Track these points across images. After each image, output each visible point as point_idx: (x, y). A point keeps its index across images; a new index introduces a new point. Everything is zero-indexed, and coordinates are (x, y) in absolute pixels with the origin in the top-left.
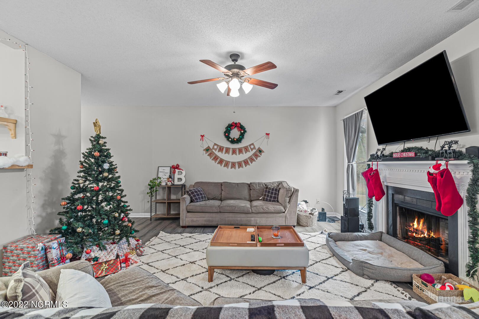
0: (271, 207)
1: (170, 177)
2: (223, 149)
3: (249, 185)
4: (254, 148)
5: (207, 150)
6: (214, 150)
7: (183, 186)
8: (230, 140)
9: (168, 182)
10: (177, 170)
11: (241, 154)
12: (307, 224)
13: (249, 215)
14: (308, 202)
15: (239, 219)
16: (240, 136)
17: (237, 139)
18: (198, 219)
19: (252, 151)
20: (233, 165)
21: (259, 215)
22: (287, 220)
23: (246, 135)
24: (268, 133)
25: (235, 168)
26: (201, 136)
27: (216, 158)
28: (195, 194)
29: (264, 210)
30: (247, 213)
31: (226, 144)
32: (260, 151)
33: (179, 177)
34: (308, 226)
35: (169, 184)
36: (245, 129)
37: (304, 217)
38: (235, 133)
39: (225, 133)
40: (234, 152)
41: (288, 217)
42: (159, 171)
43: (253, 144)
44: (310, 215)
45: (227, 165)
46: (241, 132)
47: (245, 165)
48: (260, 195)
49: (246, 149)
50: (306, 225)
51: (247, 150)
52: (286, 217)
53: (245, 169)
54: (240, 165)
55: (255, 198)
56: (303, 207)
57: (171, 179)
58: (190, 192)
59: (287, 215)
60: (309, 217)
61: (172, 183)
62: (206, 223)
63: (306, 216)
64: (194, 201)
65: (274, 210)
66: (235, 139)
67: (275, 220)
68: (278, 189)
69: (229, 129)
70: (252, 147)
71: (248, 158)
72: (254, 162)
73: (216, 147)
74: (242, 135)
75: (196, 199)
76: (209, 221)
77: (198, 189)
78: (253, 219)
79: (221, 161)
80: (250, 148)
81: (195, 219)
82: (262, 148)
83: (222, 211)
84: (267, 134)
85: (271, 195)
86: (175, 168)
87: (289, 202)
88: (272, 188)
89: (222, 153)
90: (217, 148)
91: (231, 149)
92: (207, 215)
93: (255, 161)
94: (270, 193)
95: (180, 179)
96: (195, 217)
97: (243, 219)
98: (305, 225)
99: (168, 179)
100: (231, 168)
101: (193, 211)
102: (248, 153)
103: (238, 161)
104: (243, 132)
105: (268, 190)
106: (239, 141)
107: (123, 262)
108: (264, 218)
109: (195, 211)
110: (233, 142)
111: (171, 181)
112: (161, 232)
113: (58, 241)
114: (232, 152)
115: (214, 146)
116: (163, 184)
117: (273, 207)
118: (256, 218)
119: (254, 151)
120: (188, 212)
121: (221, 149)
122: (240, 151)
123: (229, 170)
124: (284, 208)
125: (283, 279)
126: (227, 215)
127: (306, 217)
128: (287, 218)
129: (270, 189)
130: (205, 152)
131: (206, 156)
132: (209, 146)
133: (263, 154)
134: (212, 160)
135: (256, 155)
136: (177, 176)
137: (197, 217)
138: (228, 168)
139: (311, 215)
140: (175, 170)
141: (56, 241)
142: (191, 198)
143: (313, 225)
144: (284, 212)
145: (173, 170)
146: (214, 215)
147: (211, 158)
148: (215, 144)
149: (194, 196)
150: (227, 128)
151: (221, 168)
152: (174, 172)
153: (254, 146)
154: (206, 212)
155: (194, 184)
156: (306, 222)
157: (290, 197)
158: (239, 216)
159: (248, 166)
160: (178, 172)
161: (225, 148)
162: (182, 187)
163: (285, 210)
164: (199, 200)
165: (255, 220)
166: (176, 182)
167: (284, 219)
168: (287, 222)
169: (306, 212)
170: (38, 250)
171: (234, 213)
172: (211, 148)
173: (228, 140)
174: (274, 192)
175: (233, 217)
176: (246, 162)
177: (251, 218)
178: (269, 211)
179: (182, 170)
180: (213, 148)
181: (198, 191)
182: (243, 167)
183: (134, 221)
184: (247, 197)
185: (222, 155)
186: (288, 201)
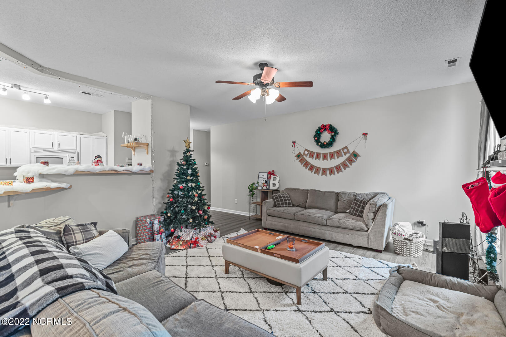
0: (350, 221)
1: (266, 182)
2: (313, 154)
3: (337, 194)
4: (348, 152)
5: (299, 156)
6: (304, 156)
7: (277, 191)
8: (319, 144)
9: (264, 186)
10: (272, 176)
11: (333, 160)
12: (403, 252)
13: (324, 228)
14: (425, 225)
15: (313, 230)
16: (331, 138)
17: (327, 143)
18: (277, 223)
19: (345, 155)
20: (324, 171)
21: (335, 229)
22: (371, 242)
23: (338, 138)
24: (366, 133)
25: (326, 175)
26: (293, 142)
27: (307, 164)
28: (279, 199)
29: (340, 224)
30: (321, 225)
31: (317, 149)
32: (355, 155)
33: (274, 182)
34: (403, 255)
35: (265, 188)
36: (337, 130)
37: (398, 241)
38: (326, 137)
39: (315, 137)
40: (325, 157)
41: (372, 238)
42: (260, 176)
43: (346, 147)
44: (406, 241)
45: (317, 171)
46: (331, 135)
47: (337, 171)
48: (348, 207)
49: (339, 153)
50: (401, 253)
51: (339, 155)
52: (368, 237)
53: (337, 176)
54: (331, 171)
55: (341, 210)
56: (403, 229)
57: (266, 184)
58: (274, 197)
59: (370, 235)
60: (404, 243)
61: (267, 188)
62: (282, 228)
63: (400, 241)
64: (277, 206)
65: (352, 226)
66: (325, 143)
67: (355, 239)
68: (366, 201)
69: (319, 132)
70: (345, 150)
71: (340, 164)
72: (347, 169)
73: (306, 153)
74: (333, 139)
75: (279, 204)
76: (285, 227)
77: (283, 195)
78: (327, 232)
79: (312, 168)
80: (343, 152)
81: (273, 223)
82: (358, 151)
83: (297, 219)
84: (364, 134)
85: (358, 208)
86: (271, 174)
87: (373, 219)
88: (361, 199)
89: (313, 159)
90: (308, 154)
91: (322, 154)
92: (284, 220)
93: (349, 167)
94: (357, 205)
95: (274, 185)
96: (273, 221)
97: (317, 230)
98: (399, 253)
99: (264, 184)
100: (322, 175)
101: (272, 215)
102: (340, 158)
103: (329, 167)
104: (334, 135)
105: (355, 202)
106: (329, 145)
107: (192, 244)
108: (340, 234)
109: (274, 215)
110: (323, 146)
111: (266, 186)
112: (242, 229)
113: (159, 220)
114: (323, 157)
115: (304, 152)
116: (260, 188)
117: (352, 223)
118: (332, 232)
119: (348, 155)
120: (269, 215)
121: (311, 155)
122: (332, 156)
123: (320, 177)
124: (367, 226)
125: (284, 294)
126: (301, 224)
127: (400, 243)
128: (370, 238)
129: (358, 201)
130: (296, 158)
131: (297, 163)
132: (300, 152)
133: (359, 158)
134: (303, 166)
135: (350, 161)
136: (272, 182)
137: (275, 222)
138: (318, 174)
139: (408, 241)
140: (271, 176)
141: (158, 220)
142: (275, 203)
143: (411, 255)
144: (367, 231)
145: (269, 175)
146: (290, 222)
147: (301, 164)
148: (306, 150)
149: (278, 201)
150: (317, 131)
151: (312, 175)
152: (270, 178)
153: (348, 149)
154: (283, 217)
155: (284, 190)
156: (401, 249)
157: (376, 213)
158: (313, 227)
159: (340, 173)
160: (274, 177)
161: (315, 153)
162: (273, 192)
163: (369, 229)
164: (281, 206)
165: (330, 234)
166: (271, 188)
167: (366, 239)
168: (370, 244)
169: (399, 236)
170: (148, 223)
171: (309, 223)
172: (302, 153)
173: (317, 144)
174: (362, 204)
175: (307, 227)
176: (338, 168)
177: (326, 232)
178: (346, 226)
179: (277, 176)
180: (304, 154)
181: (283, 196)
182: (334, 174)
183: (211, 215)
184: (334, 208)
185: (313, 161)
186: (372, 217)
